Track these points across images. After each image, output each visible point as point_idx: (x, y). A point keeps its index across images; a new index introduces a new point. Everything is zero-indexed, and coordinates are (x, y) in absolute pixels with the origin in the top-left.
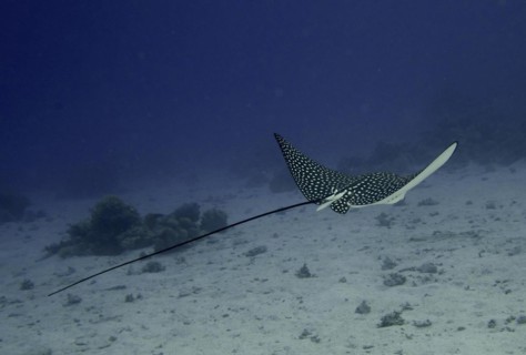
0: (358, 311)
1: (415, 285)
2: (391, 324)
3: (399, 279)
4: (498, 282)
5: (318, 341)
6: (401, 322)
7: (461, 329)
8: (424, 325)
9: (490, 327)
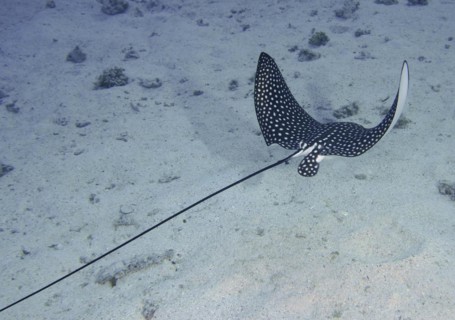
0: (70, 58)
1: (139, 13)
2: (112, 85)
3: (120, 6)
4: (234, 12)
5: (16, 111)
6: (125, 82)
7: (198, 93)
8: (153, 86)
9: (231, 89)
